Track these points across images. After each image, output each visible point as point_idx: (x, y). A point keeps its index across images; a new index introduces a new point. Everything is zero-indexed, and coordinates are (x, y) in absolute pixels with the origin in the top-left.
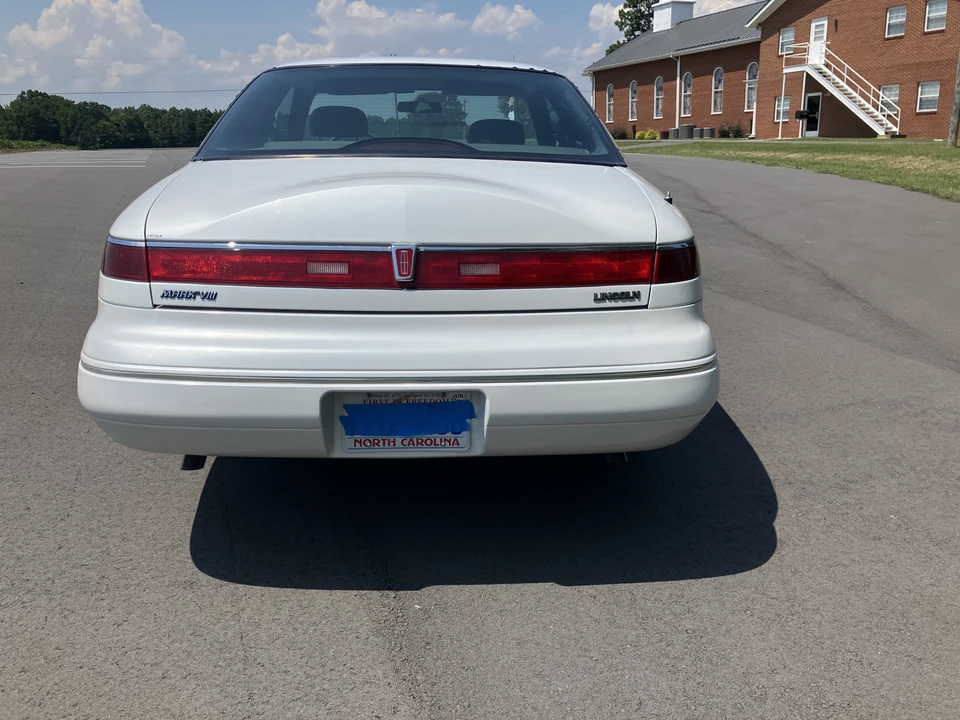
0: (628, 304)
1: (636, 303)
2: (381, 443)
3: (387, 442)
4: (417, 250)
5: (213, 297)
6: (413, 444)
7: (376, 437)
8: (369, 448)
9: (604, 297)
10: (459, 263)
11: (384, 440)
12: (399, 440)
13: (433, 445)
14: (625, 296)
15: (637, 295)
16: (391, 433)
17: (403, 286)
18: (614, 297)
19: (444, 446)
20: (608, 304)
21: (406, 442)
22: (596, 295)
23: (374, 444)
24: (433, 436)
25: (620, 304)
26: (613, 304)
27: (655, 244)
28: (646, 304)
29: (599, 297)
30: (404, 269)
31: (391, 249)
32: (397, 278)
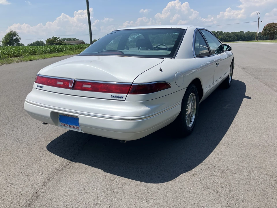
0: (119, 99)
1: (122, 99)
4: (75, 80)
5: (43, 87)
8: (63, 126)
10: (83, 84)
12: (69, 125)
13: (75, 128)
14: (119, 97)
15: (122, 97)
16: (67, 123)
18: (116, 97)
19: (77, 129)
20: (114, 98)
21: (70, 126)
24: (75, 126)
25: (117, 99)
26: (115, 99)
27: (132, 83)
28: (124, 100)
29: (112, 96)
30: (71, 84)
31: (70, 79)
32: (70, 86)
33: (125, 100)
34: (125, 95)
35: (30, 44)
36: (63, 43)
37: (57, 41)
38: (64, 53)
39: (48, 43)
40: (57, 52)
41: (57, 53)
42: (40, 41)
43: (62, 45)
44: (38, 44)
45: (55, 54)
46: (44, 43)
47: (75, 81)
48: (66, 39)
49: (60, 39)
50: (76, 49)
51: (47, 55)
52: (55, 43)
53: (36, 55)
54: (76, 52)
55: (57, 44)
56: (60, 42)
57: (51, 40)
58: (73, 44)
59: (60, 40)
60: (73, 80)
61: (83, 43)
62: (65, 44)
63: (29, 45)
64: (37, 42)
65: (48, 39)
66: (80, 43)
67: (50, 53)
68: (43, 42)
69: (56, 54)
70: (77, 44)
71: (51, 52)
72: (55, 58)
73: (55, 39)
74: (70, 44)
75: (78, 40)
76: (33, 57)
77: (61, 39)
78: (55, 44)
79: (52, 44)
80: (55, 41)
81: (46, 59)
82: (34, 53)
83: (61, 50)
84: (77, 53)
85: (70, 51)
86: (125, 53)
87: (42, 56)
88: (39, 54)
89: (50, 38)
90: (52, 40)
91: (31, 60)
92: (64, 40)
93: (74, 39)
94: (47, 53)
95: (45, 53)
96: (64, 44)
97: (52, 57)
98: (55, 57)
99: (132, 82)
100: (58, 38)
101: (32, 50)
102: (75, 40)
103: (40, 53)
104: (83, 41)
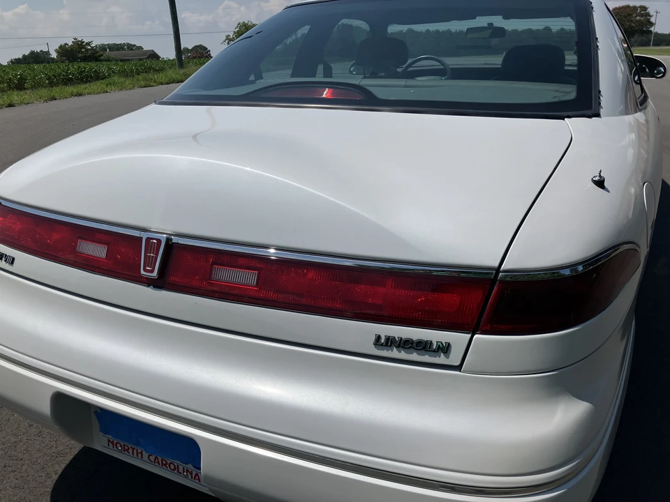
0: (428, 358)
1: (441, 359)
2: (131, 451)
3: (135, 451)
5: (12, 261)
6: (158, 463)
7: (126, 444)
8: (120, 451)
9: (390, 342)
10: (214, 263)
11: (133, 449)
12: (145, 454)
13: (176, 472)
14: (423, 346)
15: (445, 349)
16: (138, 444)
17: (149, 282)
18: (406, 344)
20: (395, 353)
21: (152, 458)
22: (378, 338)
23: (125, 450)
24: (177, 462)
25: (415, 356)
26: (403, 355)
27: (498, 269)
28: (458, 363)
29: (383, 341)
30: (150, 262)
31: (145, 236)
32: (142, 272)
33: (459, 368)
34: (457, 339)
35: (16, 59)
36: (102, 55)
37: (87, 50)
38: (107, 85)
39: (61, 56)
40: (86, 82)
41: (87, 85)
42: (41, 51)
43: (100, 61)
44: (36, 58)
45: (81, 88)
46: (52, 56)
47: (170, 245)
48: (108, 45)
49: (93, 45)
50: (138, 74)
51: (56, 91)
52: (80, 55)
53: (25, 89)
54: (138, 80)
55: (86, 59)
56: (93, 54)
57: (69, 49)
58: (129, 60)
59: (92, 47)
60: (159, 241)
61: (153, 56)
62: (108, 60)
63: (12, 61)
64: (32, 53)
65: (61, 47)
66: (148, 58)
67: (66, 84)
68: (50, 55)
69: (83, 86)
70: (140, 60)
71: (67, 81)
72: (80, 97)
73: (79, 45)
74: (122, 60)
75: (140, 48)
76: (15, 96)
77: (96, 46)
78: (80, 58)
79: (73, 58)
80: (79, 53)
81: (54, 102)
82: (20, 86)
83: (98, 77)
84: (143, 83)
85: (122, 79)
86: (380, 93)
87: (44, 92)
88: (36, 88)
89: (66, 44)
90: (72, 50)
91: (10, 105)
92: (103, 48)
93: (131, 47)
94: (57, 84)
95: (52, 84)
96: (105, 60)
97: (72, 95)
98: (80, 95)
99: (496, 264)
100: (88, 44)
101: (16, 75)
102: (132, 50)
103: (37, 85)
104: (153, 51)
